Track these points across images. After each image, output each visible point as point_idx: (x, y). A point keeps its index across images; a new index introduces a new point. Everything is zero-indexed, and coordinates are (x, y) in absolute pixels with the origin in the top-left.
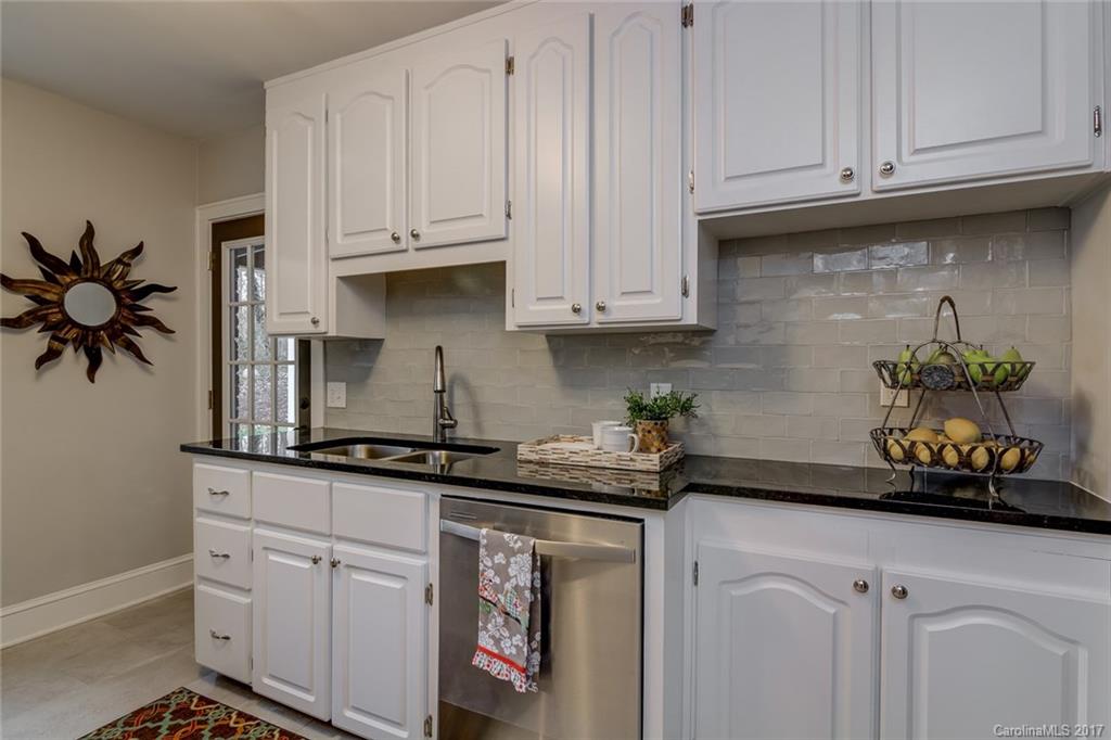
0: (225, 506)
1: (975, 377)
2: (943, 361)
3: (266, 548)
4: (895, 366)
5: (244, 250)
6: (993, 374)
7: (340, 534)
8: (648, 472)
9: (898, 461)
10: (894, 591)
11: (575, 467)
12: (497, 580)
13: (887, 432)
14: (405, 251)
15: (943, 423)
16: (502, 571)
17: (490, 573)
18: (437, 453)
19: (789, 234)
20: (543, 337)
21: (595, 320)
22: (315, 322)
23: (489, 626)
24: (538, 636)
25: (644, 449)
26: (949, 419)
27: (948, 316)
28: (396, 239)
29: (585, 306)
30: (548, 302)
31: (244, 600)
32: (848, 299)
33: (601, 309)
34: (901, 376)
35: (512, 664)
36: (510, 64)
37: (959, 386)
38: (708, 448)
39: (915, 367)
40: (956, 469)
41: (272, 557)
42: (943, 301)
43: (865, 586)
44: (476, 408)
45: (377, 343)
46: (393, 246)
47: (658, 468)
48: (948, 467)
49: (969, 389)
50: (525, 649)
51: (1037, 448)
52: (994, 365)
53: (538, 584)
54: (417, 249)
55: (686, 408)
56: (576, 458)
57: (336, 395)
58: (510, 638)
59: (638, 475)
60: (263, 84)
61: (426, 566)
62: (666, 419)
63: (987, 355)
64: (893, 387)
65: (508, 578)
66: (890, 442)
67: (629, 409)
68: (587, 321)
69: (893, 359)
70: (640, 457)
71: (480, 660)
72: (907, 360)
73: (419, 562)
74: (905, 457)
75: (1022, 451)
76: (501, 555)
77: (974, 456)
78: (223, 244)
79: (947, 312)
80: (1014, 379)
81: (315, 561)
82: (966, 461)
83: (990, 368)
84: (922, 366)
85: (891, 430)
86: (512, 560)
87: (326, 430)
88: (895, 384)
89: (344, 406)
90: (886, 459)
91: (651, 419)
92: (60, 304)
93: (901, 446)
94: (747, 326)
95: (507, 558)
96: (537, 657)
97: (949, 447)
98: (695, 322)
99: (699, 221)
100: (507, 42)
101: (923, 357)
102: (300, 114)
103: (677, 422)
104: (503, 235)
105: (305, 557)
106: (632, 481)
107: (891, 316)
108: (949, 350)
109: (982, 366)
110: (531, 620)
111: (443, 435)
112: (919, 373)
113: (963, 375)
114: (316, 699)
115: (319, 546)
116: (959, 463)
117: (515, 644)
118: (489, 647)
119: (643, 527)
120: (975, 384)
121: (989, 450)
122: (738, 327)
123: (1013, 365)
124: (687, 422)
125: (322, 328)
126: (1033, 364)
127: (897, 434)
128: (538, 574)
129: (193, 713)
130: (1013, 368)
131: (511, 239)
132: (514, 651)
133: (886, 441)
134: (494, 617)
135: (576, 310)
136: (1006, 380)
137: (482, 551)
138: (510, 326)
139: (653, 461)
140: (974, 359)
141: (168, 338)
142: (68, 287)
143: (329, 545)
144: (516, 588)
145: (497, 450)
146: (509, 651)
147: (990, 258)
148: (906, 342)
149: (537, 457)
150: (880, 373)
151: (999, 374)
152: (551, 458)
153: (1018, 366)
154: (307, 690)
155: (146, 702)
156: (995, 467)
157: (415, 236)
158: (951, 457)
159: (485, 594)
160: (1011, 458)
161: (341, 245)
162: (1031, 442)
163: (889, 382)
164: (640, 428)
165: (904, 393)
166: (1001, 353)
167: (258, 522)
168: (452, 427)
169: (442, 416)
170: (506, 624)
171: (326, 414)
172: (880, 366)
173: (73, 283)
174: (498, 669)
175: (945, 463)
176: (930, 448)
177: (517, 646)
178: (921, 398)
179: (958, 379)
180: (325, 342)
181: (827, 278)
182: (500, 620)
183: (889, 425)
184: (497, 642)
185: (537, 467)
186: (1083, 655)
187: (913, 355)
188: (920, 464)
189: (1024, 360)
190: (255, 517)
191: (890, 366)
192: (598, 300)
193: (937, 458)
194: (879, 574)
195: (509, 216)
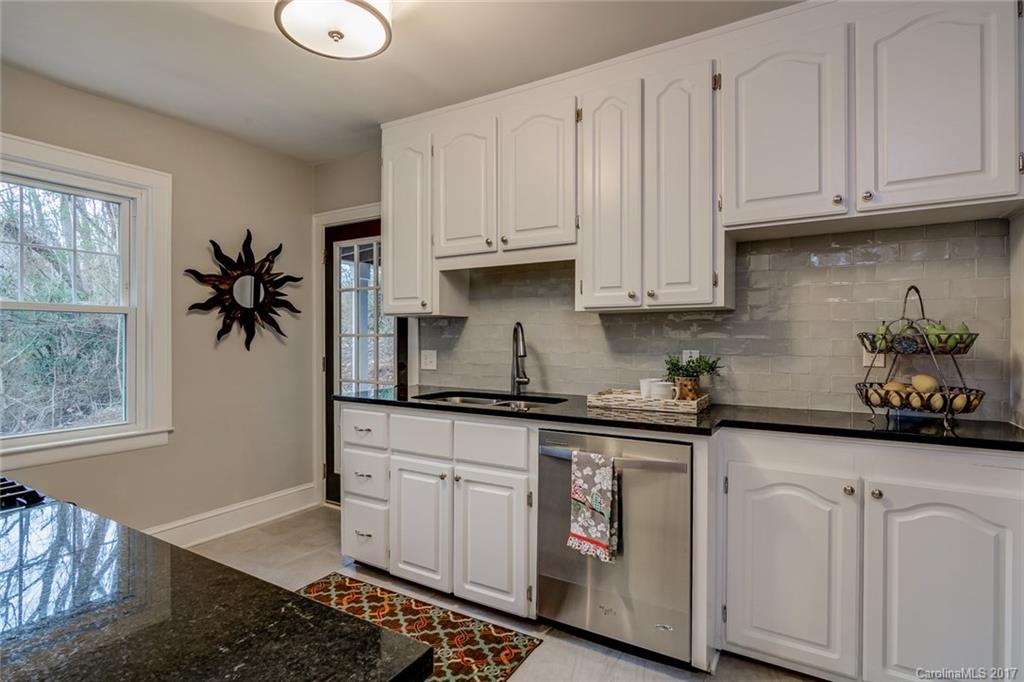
0: (367, 440)
1: (933, 344)
2: (909, 333)
3: (400, 470)
4: (874, 336)
5: (352, 248)
6: (946, 342)
7: (460, 457)
8: (688, 414)
9: (876, 406)
10: (873, 493)
11: (632, 410)
12: (586, 486)
13: (868, 385)
14: (496, 252)
15: (910, 379)
16: (589, 480)
17: (580, 482)
18: (518, 402)
19: (791, 238)
20: (597, 316)
21: (646, 304)
22: (424, 305)
23: (579, 519)
24: (616, 525)
25: (683, 397)
26: (915, 375)
27: (914, 300)
28: (489, 243)
29: (638, 293)
30: (609, 290)
31: (381, 507)
32: (837, 286)
33: (651, 295)
34: (878, 344)
35: (597, 544)
36: (579, 115)
37: (922, 351)
38: (728, 399)
39: (889, 337)
40: (919, 410)
41: (406, 476)
42: (910, 289)
43: (852, 491)
44: (542, 370)
45: (463, 320)
46: (486, 248)
47: (696, 411)
48: (914, 409)
49: (929, 353)
50: (608, 533)
51: (980, 395)
52: (946, 336)
53: (616, 489)
54: (505, 251)
55: (712, 368)
56: (632, 404)
57: (429, 360)
58: (596, 526)
59: (682, 416)
60: (379, 125)
61: (528, 479)
62: (698, 376)
63: (944, 329)
64: (873, 352)
65: (595, 485)
66: (871, 391)
67: (669, 369)
68: (639, 303)
69: (874, 332)
70: (682, 403)
71: (572, 543)
72: (883, 332)
73: (522, 477)
74: (882, 402)
75: (968, 397)
76: (588, 468)
77: (932, 400)
78: (335, 243)
79: (913, 296)
80: (962, 345)
81: (442, 477)
82: (926, 405)
83: (944, 337)
84: (894, 336)
85: (871, 385)
86: (597, 472)
87: (420, 387)
88: (874, 349)
89: (435, 368)
90: (867, 404)
91: (687, 376)
92: (230, 291)
93: (878, 394)
94: (758, 307)
95: (594, 471)
96: (615, 539)
97: (914, 394)
98: (722, 305)
99: (726, 232)
100: (576, 98)
101: (895, 330)
102: (411, 149)
103: (704, 379)
104: (574, 241)
105: (434, 475)
106: (676, 420)
107: (871, 300)
108: (914, 325)
109: (938, 336)
110: (612, 513)
111: (519, 390)
112: (892, 341)
113: (924, 343)
114: (442, 578)
115: (444, 467)
116: (922, 405)
117: (600, 530)
118: (579, 534)
119: (692, 449)
120: (933, 349)
121: (944, 396)
122: (751, 307)
123: (961, 336)
124: (712, 379)
125: (428, 310)
126: (977, 335)
127: (876, 387)
128: (616, 482)
129: (349, 588)
130: (961, 338)
131: (579, 243)
132: (599, 535)
133: (867, 391)
134: (583, 512)
135: (632, 296)
136: (956, 346)
137: (574, 467)
138: (579, 307)
139: (692, 405)
140: (933, 332)
141: (295, 317)
142: (235, 279)
143: (451, 466)
144: (601, 491)
145: (565, 400)
146: (595, 534)
147: (947, 257)
148: (882, 319)
149: (603, 404)
150: (863, 342)
151: (951, 342)
152: (613, 404)
153: (965, 337)
154: (434, 571)
155: (314, 580)
156: (948, 408)
157: (504, 241)
158: (915, 401)
159: (576, 496)
160: (960, 401)
161: (444, 247)
162: (977, 391)
163: (870, 348)
164: (678, 383)
165: (882, 356)
166: (955, 328)
167: (393, 451)
168: (526, 383)
169: (518, 376)
170: (593, 516)
171: (420, 375)
172: (862, 336)
173: (239, 276)
174: (586, 548)
175: (911, 405)
176: (900, 396)
177: (601, 532)
178: (895, 360)
179: (921, 346)
180: (419, 319)
181: (821, 271)
182: (588, 514)
183: (870, 380)
184: (586, 529)
185: (602, 411)
186: (1009, 535)
187: (887, 328)
188: (893, 407)
189: (971, 332)
190: (393, 446)
191: (871, 337)
192: (648, 289)
193: (905, 403)
194: (862, 483)
195: (578, 227)
